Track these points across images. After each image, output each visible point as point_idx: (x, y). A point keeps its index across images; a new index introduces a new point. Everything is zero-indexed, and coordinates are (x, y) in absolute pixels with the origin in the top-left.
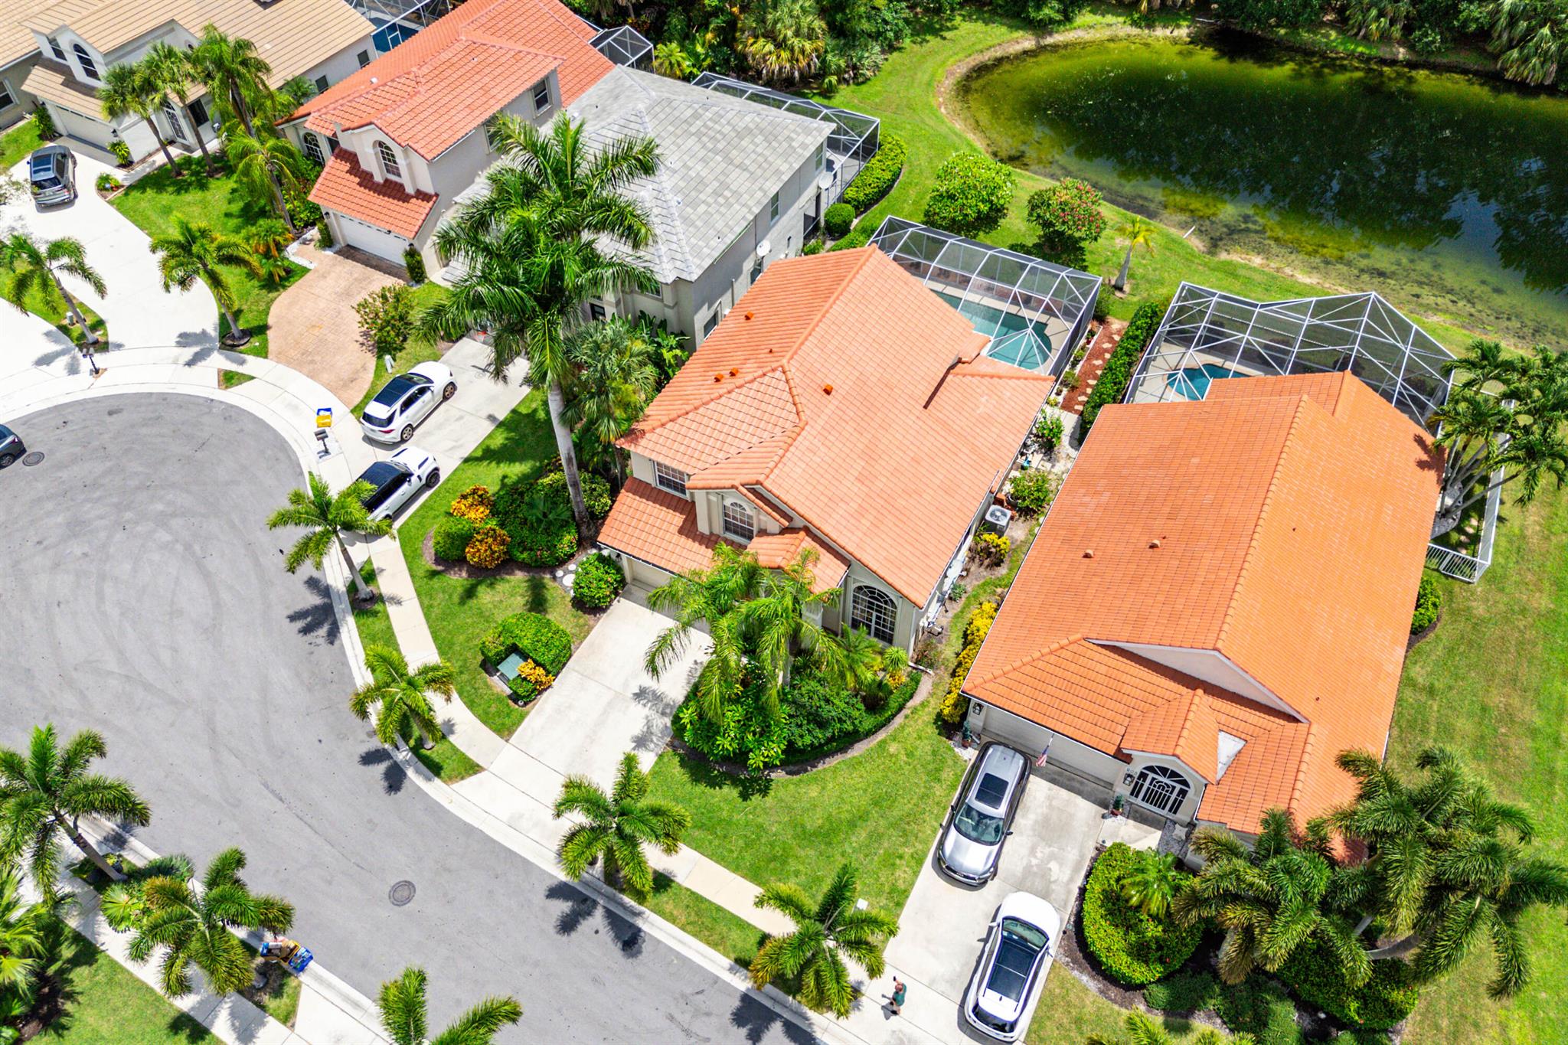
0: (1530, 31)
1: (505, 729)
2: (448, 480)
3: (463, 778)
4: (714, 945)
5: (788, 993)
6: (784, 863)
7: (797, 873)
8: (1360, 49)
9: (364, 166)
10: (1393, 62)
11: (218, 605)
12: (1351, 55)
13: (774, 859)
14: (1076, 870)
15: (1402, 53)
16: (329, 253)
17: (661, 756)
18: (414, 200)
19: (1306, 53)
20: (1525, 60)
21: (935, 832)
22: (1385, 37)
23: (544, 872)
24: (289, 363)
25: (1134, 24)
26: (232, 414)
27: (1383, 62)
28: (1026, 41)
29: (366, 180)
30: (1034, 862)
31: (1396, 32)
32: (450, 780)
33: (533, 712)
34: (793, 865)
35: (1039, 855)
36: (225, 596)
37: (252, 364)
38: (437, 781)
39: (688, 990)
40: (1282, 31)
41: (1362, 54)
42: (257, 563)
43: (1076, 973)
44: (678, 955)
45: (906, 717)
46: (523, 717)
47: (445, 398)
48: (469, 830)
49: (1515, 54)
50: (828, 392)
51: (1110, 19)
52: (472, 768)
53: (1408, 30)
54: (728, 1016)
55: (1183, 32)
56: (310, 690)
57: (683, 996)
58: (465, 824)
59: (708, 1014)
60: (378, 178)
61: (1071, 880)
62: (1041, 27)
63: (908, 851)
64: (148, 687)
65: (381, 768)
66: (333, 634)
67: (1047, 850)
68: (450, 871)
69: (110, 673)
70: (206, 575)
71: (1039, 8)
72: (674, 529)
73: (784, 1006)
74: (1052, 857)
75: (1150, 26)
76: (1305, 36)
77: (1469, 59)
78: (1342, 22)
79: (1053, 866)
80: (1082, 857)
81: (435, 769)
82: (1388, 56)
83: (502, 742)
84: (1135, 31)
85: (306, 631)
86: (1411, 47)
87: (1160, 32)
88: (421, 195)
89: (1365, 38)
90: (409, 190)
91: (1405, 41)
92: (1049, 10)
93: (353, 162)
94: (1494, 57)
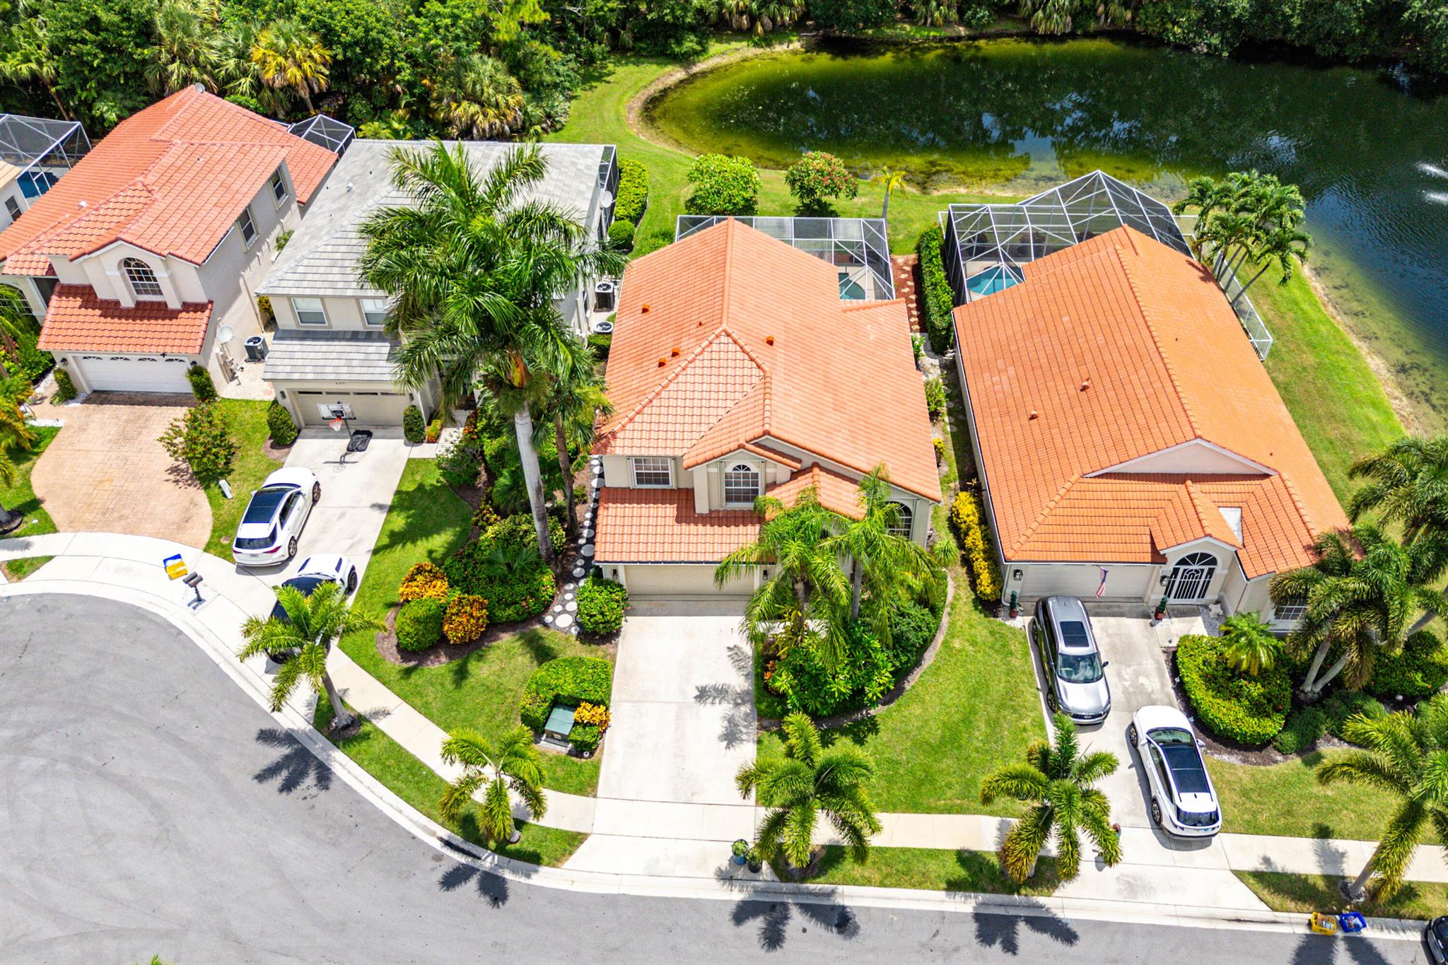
1: (586, 787)
2: (366, 577)
3: (571, 854)
4: (919, 885)
5: (1011, 892)
6: (932, 781)
7: (949, 786)
8: (932, 34)
9: (102, 294)
10: (959, 39)
11: (156, 807)
12: (927, 39)
13: (921, 783)
14: (1161, 676)
15: (962, 31)
16: (74, 405)
17: (759, 742)
18: (184, 314)
19: (894, 44)
20: (1049, 17)
21: (1036, 696)
22: (947, 21)
23: (715, 902)
24: (91, 527)
25: (756, 45)
26: (43, 604)
27: (951, 39)
28: (675, 74)
29: (111, 309)
30: (1127, 684)
31: (953, 15)
32: (556, 861)
33: (605, 758)
34: (941, 782)
35: (1126, 677)
36: (157, 793)
37: (40, 545)
38: (544, 870)
39: (925, 938)
40: (870, 32)
41: (935, 37)
42: (179, 742)
43: (1216, 756)
44: (893, 911)
45: (949, 614)
46: (597, 767)
47: (315, 501)
48: (611, 902)
49: (1040, 14)
50: (770, 343)
51: (734, 45)
52: (574, 840)
53: (961, 12)
54: (975, 941)
55: (796, 45)
56: (334, 845)
57: (923, 945)
58: (602, 896)
59: (956, 950)
60: (127, 302)
61: (1163, 685)
62: (684, 59)
63: (1027, 722)
64: (116, 934)
65: (473, 883)
66: (325, 777)
67: (1130, 670)
68: (616, 949)
69: (51, 941)
70: (121, 782)
71: (679, 43)
72: (671, 521)
73: (1016, 906)
74: (1137, 674)
75: (769, 45)
76: (889, 31)
77: (1009, 26)
78: (910, 16)
79: (1142, 680)
80: (1158, 662)
81: (534, 859)
82: (954, 34)
83: (590, 800)
84: (759, 51)
85: (288, 786)
86: (968, 25)
87: (779, 49)
88: (188, 307)
89: (933, 24)
90: (174, 304)
91: (962, 21)
92: (690, 43)
93: (86, 295)
94: (1026, 20)
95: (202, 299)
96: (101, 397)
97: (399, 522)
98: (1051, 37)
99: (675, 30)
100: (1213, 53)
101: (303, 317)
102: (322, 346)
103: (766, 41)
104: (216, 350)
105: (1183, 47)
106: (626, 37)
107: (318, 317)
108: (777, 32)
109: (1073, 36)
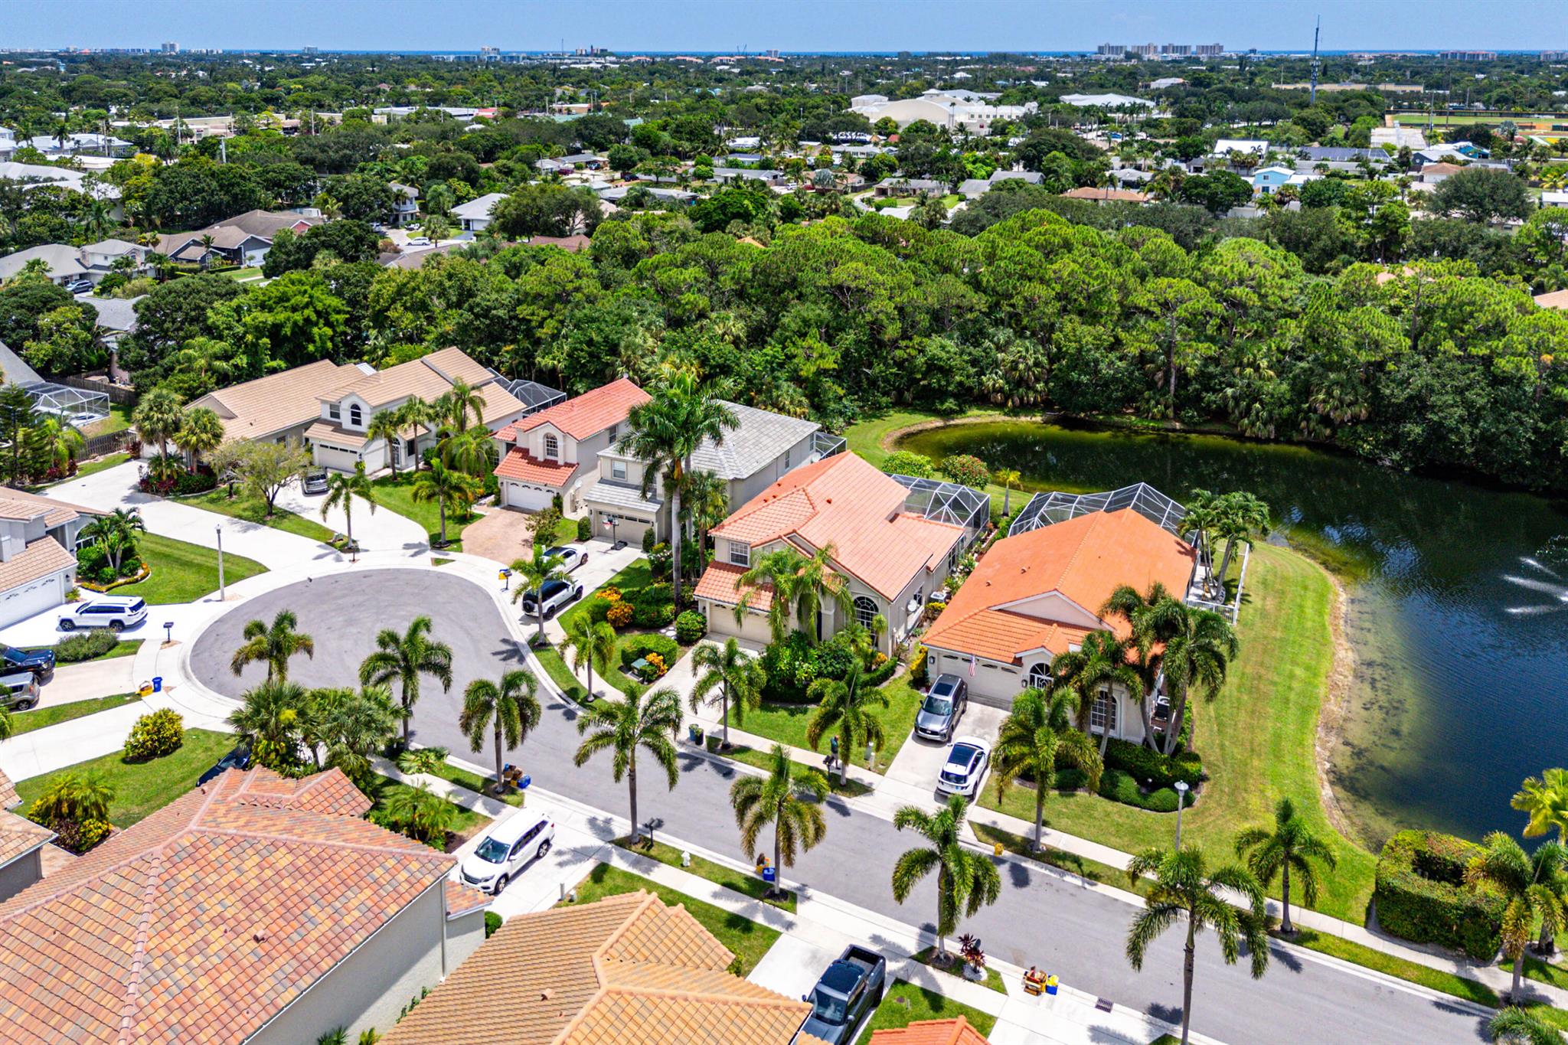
0: (1249, 408)
2: (588, 597)
9: (532, 454)
10: (1174, 430)
12: (1147, 427)
15: (1178, 425)
16: (497, 508)
18: (563, 468)
19: (1118, 427)
20: (1253, 424)
22: (1164, 417)
24: (477, 554)
25: (1005, 414)
26: (441, 576)
27: (1167, 430)
28: (936, 422)
29: (533, 461)
31: (1170, 412)
37: (453, 555)
40: (1101, 417)
41: (1151, 426)
46: (648, 689)
47: (582, 564)
49: (1245, 421)
50: (829, 502)
51: (990, 412)
53: (1175, 413)
55: (1038, 418)
60: (541, 459)
62: (946, 415)
65: (561, 712)
66: (521, 660)
71: (942, 403)
75: (1016, 415)
76: (1116, 419)
77: (1222, 428)
82: (1170, 427)
84: (1006, 418)
85: (504, 659)
86: (1182, 421)
87: (1024, 419)
88: (568, 465)
89: (1153, 418)
90: (561, 462)
91: (1176, 418)
92: (950, 404)
93: (525, 453)
94: (1233, 424)
95: (574, 461)
96: (511, 508)
97: (618, 579)
98: (1257, 440)
99: (942, 394)
100: (1397, 467)
101: (616, 473)
102: (619, 489)
103: (1015, 412)
104: (572, 491)
105: (1372, 460)
106: (908, 396)
107: (622, 474)
108: (1025, 408)
109: (1276, 441)
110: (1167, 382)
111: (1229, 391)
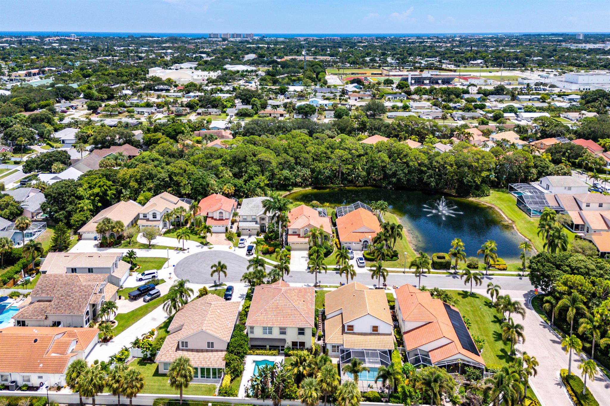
0: (358, 179)
9: (215, 217)
10: (342, 186)
19: (329, 188)
20: (359, 183)
22: (339, 184)
24: (217, 245)
27: (340, 187)
28: (288, 193)
29: (215, 220)
31: (340, 182)
37: (212, 246)
40: (324, 186)
41: (337, 186)
49: (357, 182)
50: (309, 216)
51: (298, 188)
53: (342, 182)
55: (310, 188)
60: (217, 219)
62: (289, 190)
71: (288, 188)
72: (297, 238)
76: (328, 185)
77: (352, 185)
78: (332, 183)
84: (303, 189)
87: (307, 189)
88: (226, 219)
89: (337, 184)
90: (224, 219)
91: (342, 184)
92: (290, 188)
93: (212, 218)
94: (355, 183)
95: (228, 218)
98: (360, 186)
99: (288, 185)
100: (391, 189)
101: (244, 219)
102: (246, 223)
103: (304, 187)
105: (385, 188)
106: (278, 187)
107: (246, 219)
108: (306, 186)
109: (364, 186)
110: (339, 175)
111: (353, 176)
